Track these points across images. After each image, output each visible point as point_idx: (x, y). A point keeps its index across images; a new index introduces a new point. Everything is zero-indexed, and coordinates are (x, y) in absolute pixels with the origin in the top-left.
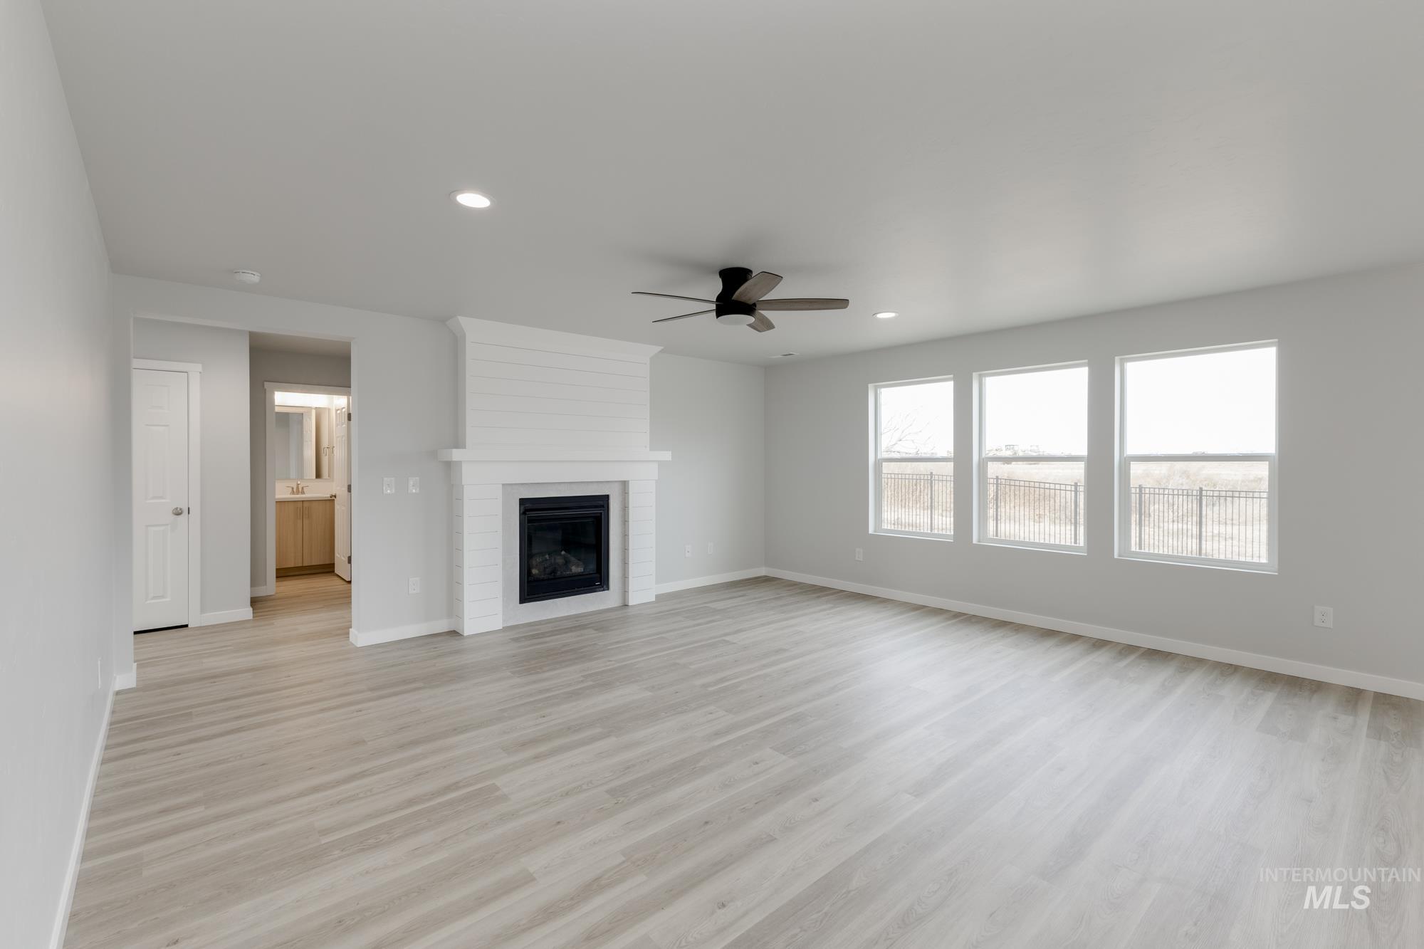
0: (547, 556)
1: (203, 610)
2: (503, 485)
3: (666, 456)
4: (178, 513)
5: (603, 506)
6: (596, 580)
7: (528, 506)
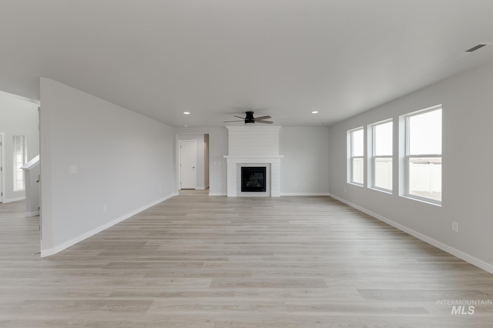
0: (252, 182)
1: (197, 187)
2: (237, 164)
3: (283, 156)
4: (194, 168)
5: (264, 170)
6: (262, 189)
7: (243, 169)
